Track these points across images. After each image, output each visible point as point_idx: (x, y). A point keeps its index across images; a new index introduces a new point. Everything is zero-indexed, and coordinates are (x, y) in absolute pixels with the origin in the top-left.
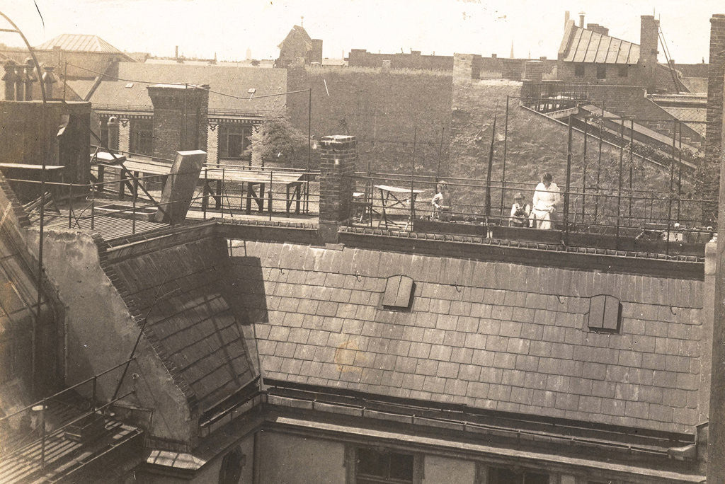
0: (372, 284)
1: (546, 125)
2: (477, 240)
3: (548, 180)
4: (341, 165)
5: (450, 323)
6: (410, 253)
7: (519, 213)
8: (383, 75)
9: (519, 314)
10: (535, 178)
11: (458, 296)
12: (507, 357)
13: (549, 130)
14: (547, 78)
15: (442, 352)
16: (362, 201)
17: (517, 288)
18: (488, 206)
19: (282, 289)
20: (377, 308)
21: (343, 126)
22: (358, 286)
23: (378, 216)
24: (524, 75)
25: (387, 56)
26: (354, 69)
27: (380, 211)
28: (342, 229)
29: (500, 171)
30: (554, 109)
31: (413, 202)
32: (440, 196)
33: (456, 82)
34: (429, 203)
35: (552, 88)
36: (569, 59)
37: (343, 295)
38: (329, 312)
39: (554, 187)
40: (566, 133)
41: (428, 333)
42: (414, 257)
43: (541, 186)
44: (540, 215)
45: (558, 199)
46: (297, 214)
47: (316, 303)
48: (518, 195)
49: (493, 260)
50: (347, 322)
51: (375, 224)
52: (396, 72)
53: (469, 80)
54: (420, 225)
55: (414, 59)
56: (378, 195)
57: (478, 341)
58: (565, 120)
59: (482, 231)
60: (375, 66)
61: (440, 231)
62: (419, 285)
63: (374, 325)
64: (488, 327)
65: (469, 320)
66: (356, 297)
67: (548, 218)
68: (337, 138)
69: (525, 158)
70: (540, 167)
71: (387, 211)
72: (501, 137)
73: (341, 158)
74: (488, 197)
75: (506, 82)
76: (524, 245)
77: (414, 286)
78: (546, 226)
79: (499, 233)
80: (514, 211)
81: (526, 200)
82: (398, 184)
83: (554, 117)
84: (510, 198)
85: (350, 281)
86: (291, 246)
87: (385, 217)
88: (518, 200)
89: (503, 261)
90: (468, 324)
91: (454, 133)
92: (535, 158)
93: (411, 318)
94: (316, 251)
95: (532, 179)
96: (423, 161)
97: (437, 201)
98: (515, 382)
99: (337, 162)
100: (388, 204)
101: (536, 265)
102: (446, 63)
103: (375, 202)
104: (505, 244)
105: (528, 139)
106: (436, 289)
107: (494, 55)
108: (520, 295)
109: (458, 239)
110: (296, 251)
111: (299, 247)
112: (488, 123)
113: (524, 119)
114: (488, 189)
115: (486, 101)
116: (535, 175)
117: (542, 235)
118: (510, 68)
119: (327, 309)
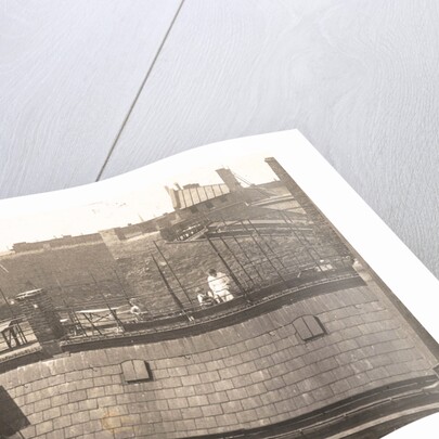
0: (108, 370)
1: (191, 245)
2: (184, 325)
3: (213, 272)
4: (40, 307)
5: (194, 379)
6: (132, 345)
7: (205, 299)
8: (46, 252)
9: (246, 356)
10: (203, 275)
11: (189, 362)
12: (256, 386)
13: (193, 248)
14: (174, 222)
15: (199, 400)
16: (70, 323)
17: (234, 342)
18: (179, 304)
19: (31, 397)
20: (122, 384)
21: (30, 285)
22: (96, 374)
23: (89, 329)
24: (158, 227)
25: (44, 242)
26: (21, 254)
27: (90, 325)
28: (61, 344)
29: (175, 281)
30: (191, 235)
31: (115, 316)
32: (135, 307)
33: (109, 244)
34: (129, 313)
35: (182, 226)
36: (183, 207)
37: (86, 384)
38: (79, 398)
39: (219, 274)
40: (208, 243)
41: (178, 391)
42: (136, 347)
43: (210, 278)
44: (221, 294)
45: (228, 280)
46: (19, 346)
47: (66, 396)
48: (197, 289)
49: (203, 332)
50: (99, 400)
51: (90, 334)
52: (57, 248)
53: (119, 241)
54: (128, 327)
55: (67, 240)
56: (83, 317)
57: (226, 385)
58: (202, 237)
59: (185, 318)
60: (37, 248)
61: (148, 327)
62: (151, 363)
63: (126, 396)
64: (228, 373)
65: (209, 374)
66: (98, 381)
67: (228, 293)
68: (28, 293)
69: (188, 268)
70: (202, 268)
71: (95, 324)
72: (164, 264)
73: (38, 303)
74: (176, 298)
75: (147, 235)
76: (222, 314)
77: (147, 364)
78: (230, 297)
79: (197, 315)
80: (200, 299)
81: (205, 289)
82: (96, 307)
83: (194, 239)
84: (193, 293)
85: (89, 373)
86: (24, 368)
87: (96, 328)
88: (199, 292)
89: (212, 330)
90: (210, 377)
91: (125, 271)
92: (196, 265)
93: (157, 384)
94: (48, 363)
95: (201, 277)
96: (108, 291)
97: (135, 311)
98: (274, 399)
99: (36, 306)
100: (94, 320)
101: (239, 322)
102: (96, 236)
103: (82, 322)
104: (206, 320)
105: (184, 257)
106: (168, 362)
107: (130, 225)
108: (240, 345)
109: (167, 328)
110: (30, 370)
111: (31, 365)
112: (148, 260)
113: (174, 248)
114: (173, 294)
115: (139, 248)
116: (202, 273)
117: (230, 304)
118: (147, 226)
119: (78, 396)
